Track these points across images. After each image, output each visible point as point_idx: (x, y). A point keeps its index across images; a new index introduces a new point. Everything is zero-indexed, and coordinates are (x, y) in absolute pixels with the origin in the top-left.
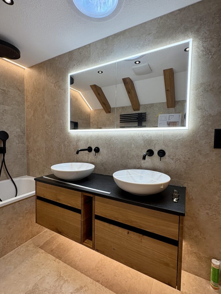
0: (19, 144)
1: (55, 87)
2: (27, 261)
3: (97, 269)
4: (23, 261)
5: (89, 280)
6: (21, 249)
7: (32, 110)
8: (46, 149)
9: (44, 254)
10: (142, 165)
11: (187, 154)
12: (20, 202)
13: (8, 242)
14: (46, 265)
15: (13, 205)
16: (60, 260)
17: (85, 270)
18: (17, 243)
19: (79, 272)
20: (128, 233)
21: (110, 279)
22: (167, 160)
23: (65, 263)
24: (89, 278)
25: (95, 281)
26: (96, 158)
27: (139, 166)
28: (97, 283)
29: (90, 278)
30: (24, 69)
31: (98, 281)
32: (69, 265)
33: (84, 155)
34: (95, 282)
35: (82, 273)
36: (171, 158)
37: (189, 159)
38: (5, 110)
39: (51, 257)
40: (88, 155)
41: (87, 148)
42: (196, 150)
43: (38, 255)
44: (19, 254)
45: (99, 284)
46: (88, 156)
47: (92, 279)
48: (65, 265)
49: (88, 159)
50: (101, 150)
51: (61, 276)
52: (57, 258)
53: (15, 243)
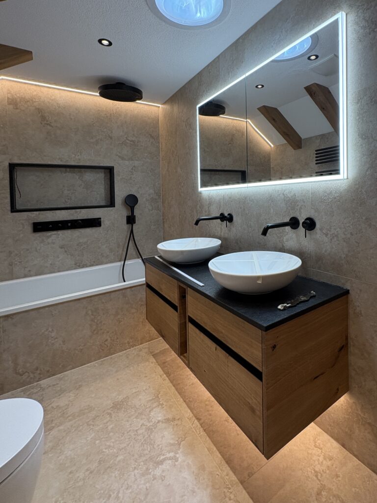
0: (152, 211)
1: (186, 127)
2: (131, 368)
3: (207, 403)
4: (128, 367)
5: (188, 413)
6: (133, 351)
7: (166, 162)
8: (179, 217)
9: (153, 364)
10: (284, 245)
11: (348, 225)
12: (133, 289)
13: (117, 338)
14: (149, 379)
15: (124, 291)
16: (167, 377)
17: (191, 400)
18: (129, 343)
19: (182, 399)
20: (216, 350)
21: (216, 422)
22: (318, 236)
23: (172, 382)
24: (189, 411)
25: (196, 417)
26: (230, 231)
27: (281, 247)
28: (196, 421)
29: (191, 411)
30: (159, 107)
31: (199, 419)
32: (174, 386)
33: (217, 227)
34: (194, 418)
35: (185, 401)
36: (324, 234)
37: (352, 235)
38: (134, 166)
39: (159, 370)
40: (220, 226)
41: (219, 215)
42: (362, 218)
43: (147, 363)
44: (128, 357)
45: (198, 423)
46: (221, 228)
47: (193, 413)
48: (171, 384)
49: (221, 232)
50: (234, 219)
51: (158, 397)
52: (166, 374)
53: (126, 341)
